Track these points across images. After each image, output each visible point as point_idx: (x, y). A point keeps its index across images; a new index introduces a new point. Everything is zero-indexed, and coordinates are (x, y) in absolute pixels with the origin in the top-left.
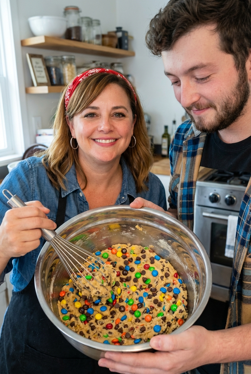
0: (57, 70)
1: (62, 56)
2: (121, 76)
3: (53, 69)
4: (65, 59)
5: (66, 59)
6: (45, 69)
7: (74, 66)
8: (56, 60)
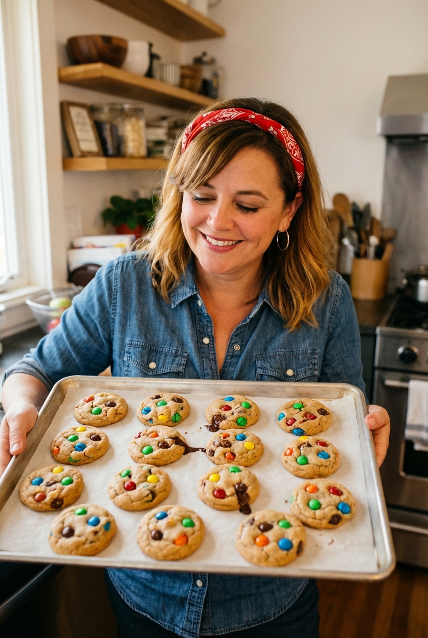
0: (114, 129)
1: (122, 104)
2: (274, 129)
3: (108, 127)
4: (127, 110)
5: (129, 109)
6: (93, 126)
7: (142, 123)
8: (112, 110)
